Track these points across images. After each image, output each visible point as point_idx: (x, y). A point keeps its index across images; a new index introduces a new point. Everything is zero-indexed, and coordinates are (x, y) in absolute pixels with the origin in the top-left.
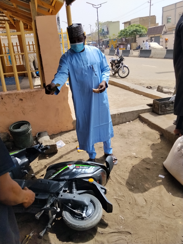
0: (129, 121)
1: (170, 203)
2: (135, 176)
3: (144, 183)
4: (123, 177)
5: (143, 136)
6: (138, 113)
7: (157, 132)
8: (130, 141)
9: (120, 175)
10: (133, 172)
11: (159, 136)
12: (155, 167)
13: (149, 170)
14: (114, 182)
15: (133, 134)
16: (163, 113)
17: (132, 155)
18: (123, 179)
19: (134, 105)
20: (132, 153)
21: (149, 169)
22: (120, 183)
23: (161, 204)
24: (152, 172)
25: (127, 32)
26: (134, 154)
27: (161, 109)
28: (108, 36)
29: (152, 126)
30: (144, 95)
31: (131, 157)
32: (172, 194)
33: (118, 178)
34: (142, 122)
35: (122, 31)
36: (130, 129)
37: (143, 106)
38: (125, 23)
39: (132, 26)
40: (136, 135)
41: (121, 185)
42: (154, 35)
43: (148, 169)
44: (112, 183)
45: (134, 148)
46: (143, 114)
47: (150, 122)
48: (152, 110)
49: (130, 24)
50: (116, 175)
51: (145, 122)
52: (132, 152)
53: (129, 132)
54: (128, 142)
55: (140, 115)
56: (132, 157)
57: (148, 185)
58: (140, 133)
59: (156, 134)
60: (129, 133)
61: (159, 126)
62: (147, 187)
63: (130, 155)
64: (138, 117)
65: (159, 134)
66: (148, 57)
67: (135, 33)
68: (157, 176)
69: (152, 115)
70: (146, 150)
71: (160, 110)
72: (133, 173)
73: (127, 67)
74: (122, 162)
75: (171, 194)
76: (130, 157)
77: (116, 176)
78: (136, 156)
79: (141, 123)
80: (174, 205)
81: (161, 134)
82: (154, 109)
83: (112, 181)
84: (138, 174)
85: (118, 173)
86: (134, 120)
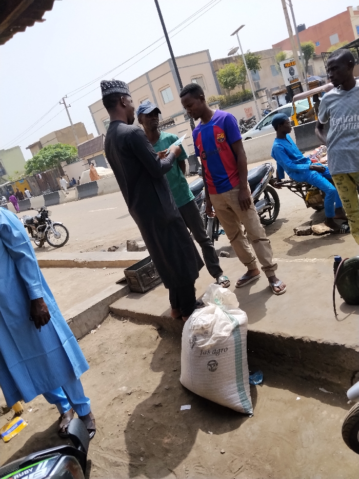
0: (95, 328)
1: (216, 451)
2: (139, 434)
3: (159, 439)
4: (118, 448)
5: (129, 345)
6: (106, 306)
7: (151, 326)
8: (107, 366)
9: (110, 447)
10: (133, 427)
11: (157, 333)
12: (169, 396)
13: (160, 408)
14: (103, 470)
15: (109, 350)
16: (148, 288)
17: (121, 393)
18: (119, 452)
19: (95, 292)
20: (120, 389)
21: (160, 404)
22: (116, 464)
23: (202, 464)
24: (168, 407)
25: (41, 161)
26: (124, 388)
27: (142, 281)
28: (4, 177)
29: (138, 320)
30: (107, 265)
31: (119, 399)
32: (214, 434)
33: (107, 456)
34: (120, 319)
35: (29, 162)
36: (101, 343)
37: (111, 289)
38: (31, 147)
39: (45, 149)
40: (115, 349)
41: (119, 467)
42: (92, 155)
43: (157, 406)
44: (99, 472)
45: (120, 377)
46: (116, 302)
47: (133, 313)
48: (128, 288)
49: (41, 147)
50: (101, 451)
51: (124, 317)
52: (119, 387)
53: (100, 348)
54: (104, 370)
55: (111, 306)
56: (121, 397)
57: (168, 438)
58: (122, 341)
59: (150, 331)
60: (100, 351)
61: (149, 313)
62: (167, 443)
63: (116, 396)
64: (109, 312)
65: (155, 328)
66: (96, 195)
67: (57, 159)
68: (178, 412)
69: (131, 297)
70: (143, 371)
71: (141, 285)
72: (134, 429)
73: (61, 225)
74: (106, 417)
75: (211, 433)
76: (117, 400)
77: (102, 455)
78: (129, 392)
79: (117, 321)
80: (224, 453)
81: (159, 327)
82: (132, 287)
83: (98, 468)
84: (143, 425)
85: (104, 445)
86: (103, 321)
